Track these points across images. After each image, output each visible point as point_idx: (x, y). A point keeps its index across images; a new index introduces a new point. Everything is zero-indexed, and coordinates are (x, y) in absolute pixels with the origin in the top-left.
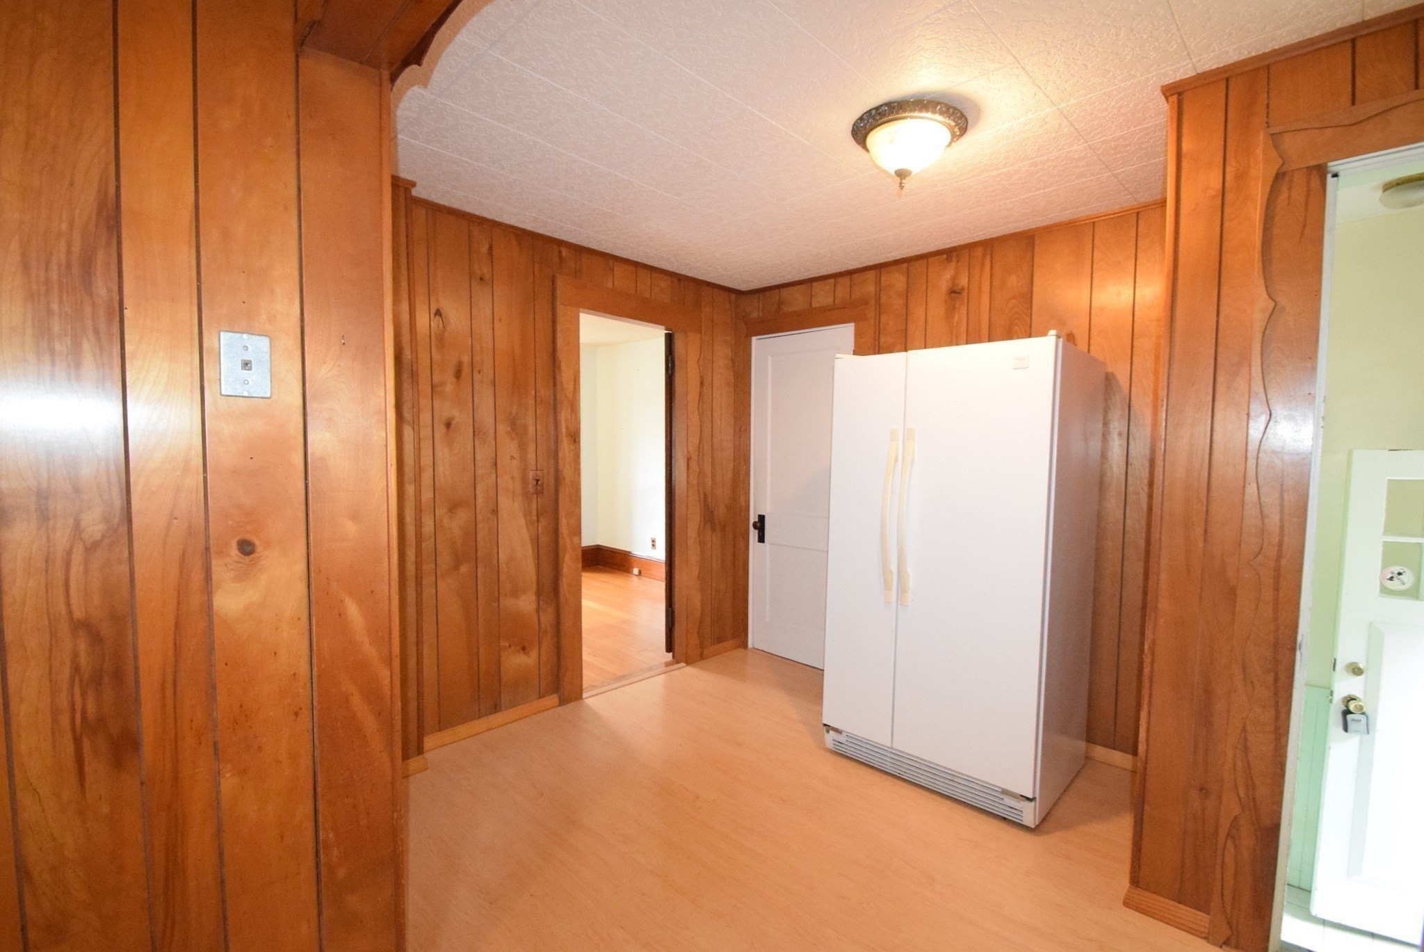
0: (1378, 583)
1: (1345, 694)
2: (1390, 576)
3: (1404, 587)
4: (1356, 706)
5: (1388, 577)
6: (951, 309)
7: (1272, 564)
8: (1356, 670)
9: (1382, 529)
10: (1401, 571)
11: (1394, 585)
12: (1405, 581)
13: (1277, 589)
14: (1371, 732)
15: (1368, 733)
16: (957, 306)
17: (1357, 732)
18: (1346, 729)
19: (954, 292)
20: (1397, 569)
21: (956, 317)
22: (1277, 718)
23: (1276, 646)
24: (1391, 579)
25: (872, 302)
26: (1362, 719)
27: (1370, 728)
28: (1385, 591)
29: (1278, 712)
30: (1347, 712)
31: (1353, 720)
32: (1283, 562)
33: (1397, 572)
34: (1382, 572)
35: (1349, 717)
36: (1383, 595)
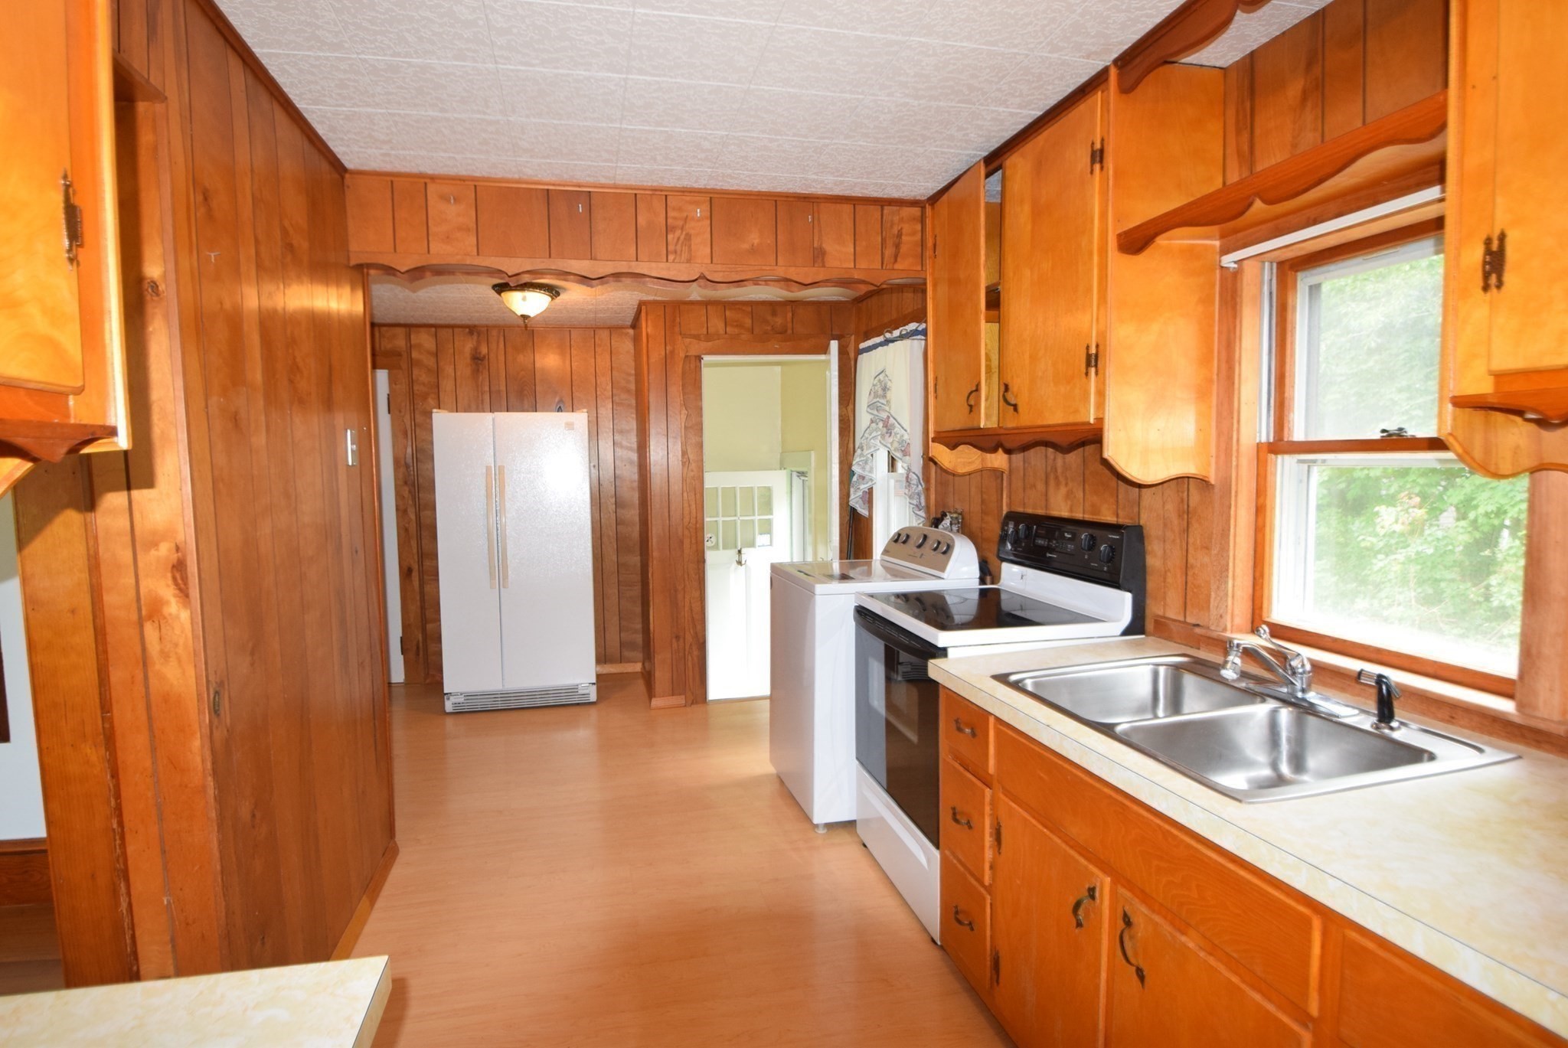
3: (713, 544)
5: (706, 541)
6: (476, 372)
7: (694, 527)
10: (711, 536)
11: (709, 544)
12: (713, 541)
16: (481, 370)
19: (477, 359)
20: (709, 535)
21: (481, 378)
22: (701, 594)
23: (698, 562)
24: (708, 541)
25: (405, 355)
28: (707, 548)
29: (701, 591)
32: (698, 526)
33: (709, 537)
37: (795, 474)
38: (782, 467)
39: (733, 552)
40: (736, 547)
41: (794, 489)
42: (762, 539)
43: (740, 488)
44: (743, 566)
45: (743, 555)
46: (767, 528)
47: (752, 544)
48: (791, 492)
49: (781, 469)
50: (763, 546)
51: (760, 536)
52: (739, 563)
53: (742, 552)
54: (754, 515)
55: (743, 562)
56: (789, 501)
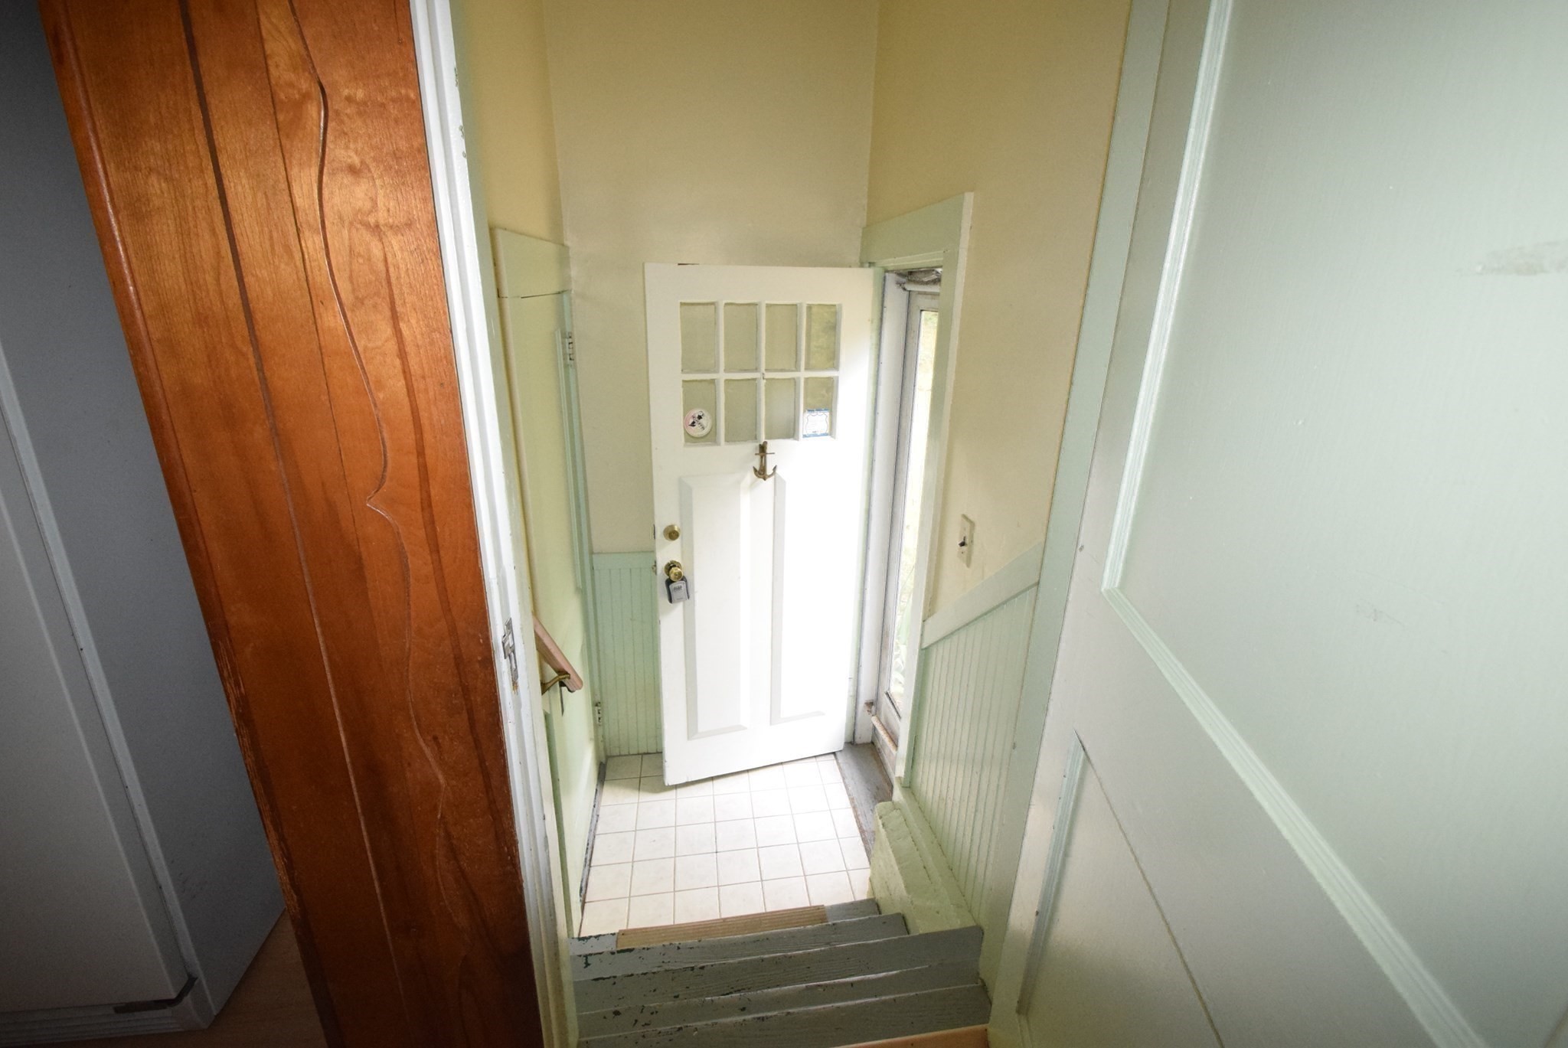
0: (683, 432)
1: (668, 561)
2: (691, 421)
3: (704, 432)
4: (675, 575)
5: (690, 423)
8: (672, 534)
9: (680, 367)
10: (701, 414)
11: (696, 431)
12: (705, 425)
13: (435, 548)
14: (691, 596)
15: (689, 598)
17: (680, 600)
18: (671, 600)
20: (697, 412)
24: (693, 424)
26: (682, 585)
27: (690, 592)
28: (691, 439)
30: (669, 582)
31: (675, 589)
33: (697, 416)
34: (684, 416)
35: (672, 586)
36: (689, 444)
37: (891, 278)
38: (866, 262)
39: (751, 447)
40: (756, 438)
41: (887, 315)
42: (812, 422)
43: (768, 306)
44: (770, 481)
45: (768, 457)
46: (824, 398)
47: (790, 432)
48: (881, 320)
49: (862, 265)
50: (815, 435)
51: (807, 414)
52: (761, 473)
53: (768, 450)
54: (797, 369)
55: (769, 471)
56: (874, 340)
